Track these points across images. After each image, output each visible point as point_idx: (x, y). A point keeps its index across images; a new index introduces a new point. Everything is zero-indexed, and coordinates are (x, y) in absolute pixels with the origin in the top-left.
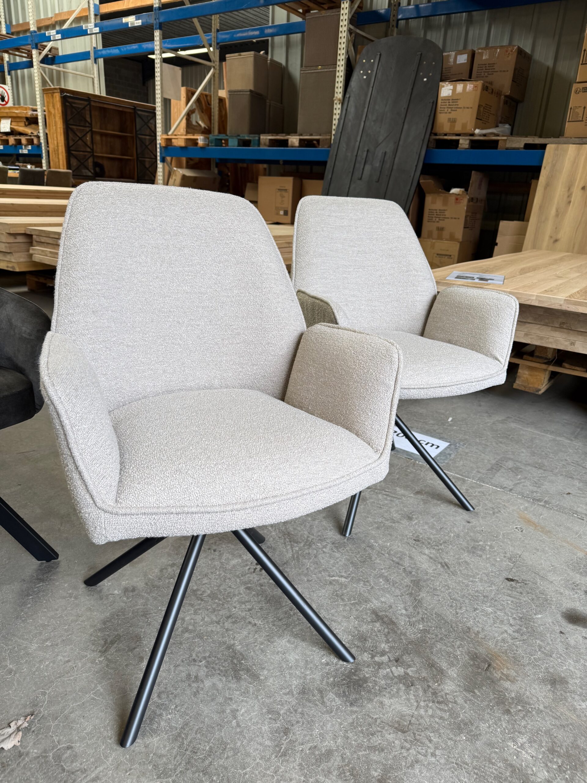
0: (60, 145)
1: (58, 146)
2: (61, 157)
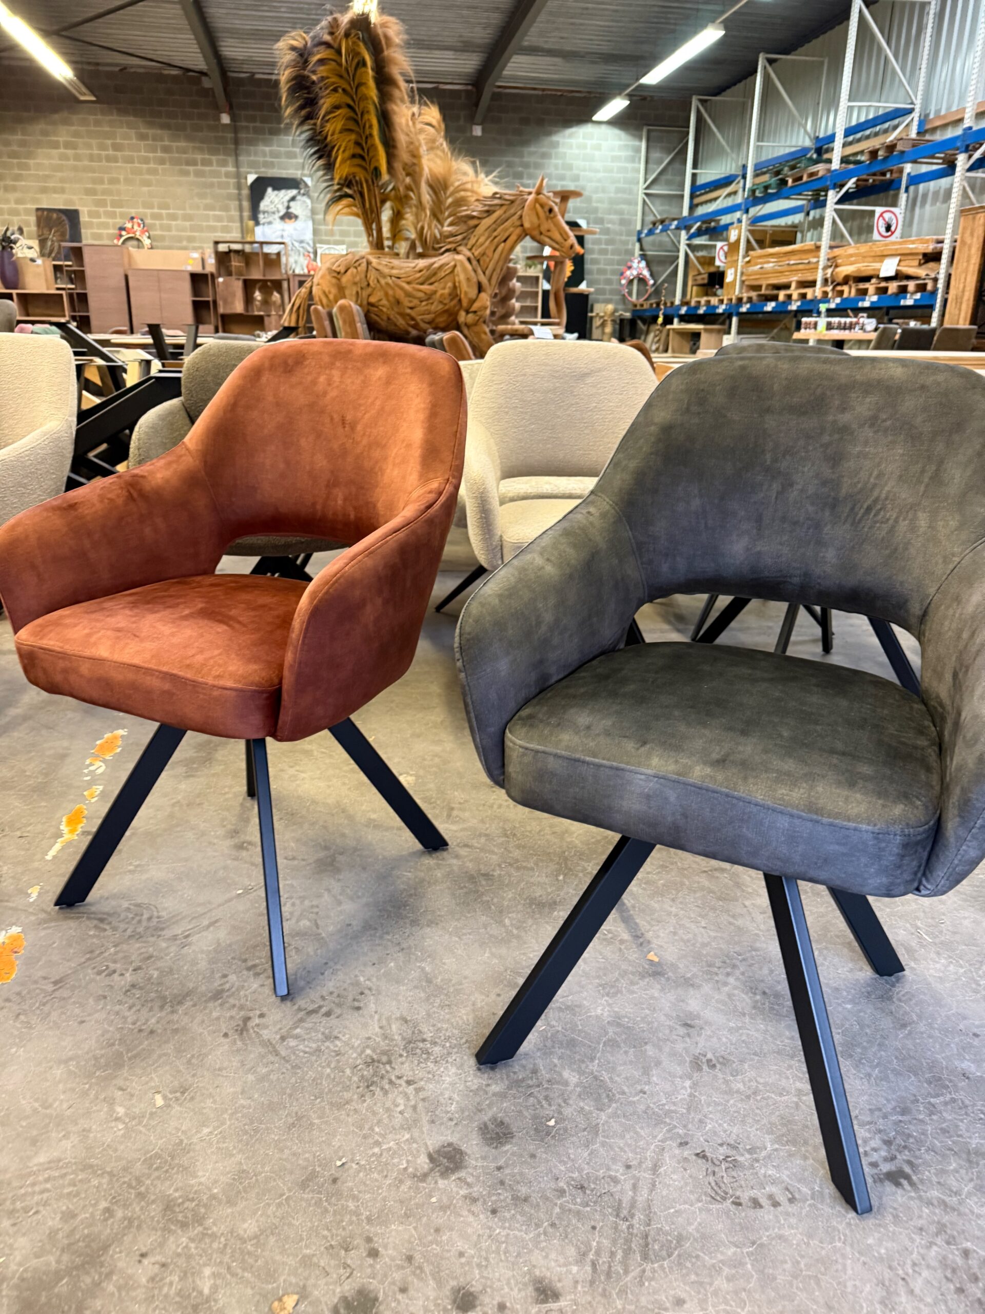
0: (968, 288)
1: (963, 291)
2: (964, 307)
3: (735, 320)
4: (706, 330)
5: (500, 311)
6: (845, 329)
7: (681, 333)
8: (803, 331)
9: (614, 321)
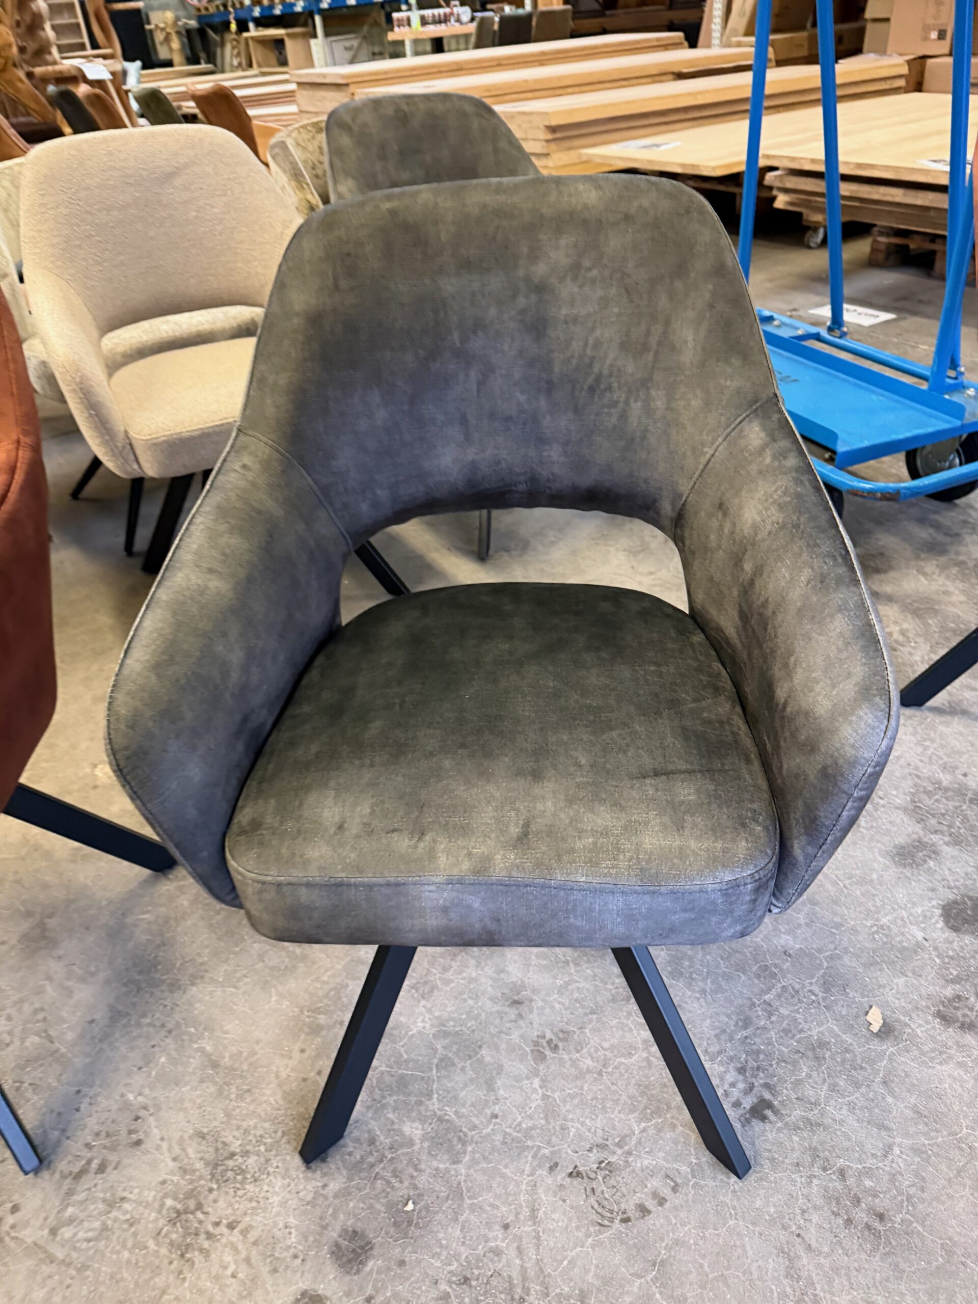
3: (318, 19)
4: (288, 35)
5: (31, 46)
6: (440, 22)
7: (262, 41)
8: (396, 29)
9: (178, 33)
